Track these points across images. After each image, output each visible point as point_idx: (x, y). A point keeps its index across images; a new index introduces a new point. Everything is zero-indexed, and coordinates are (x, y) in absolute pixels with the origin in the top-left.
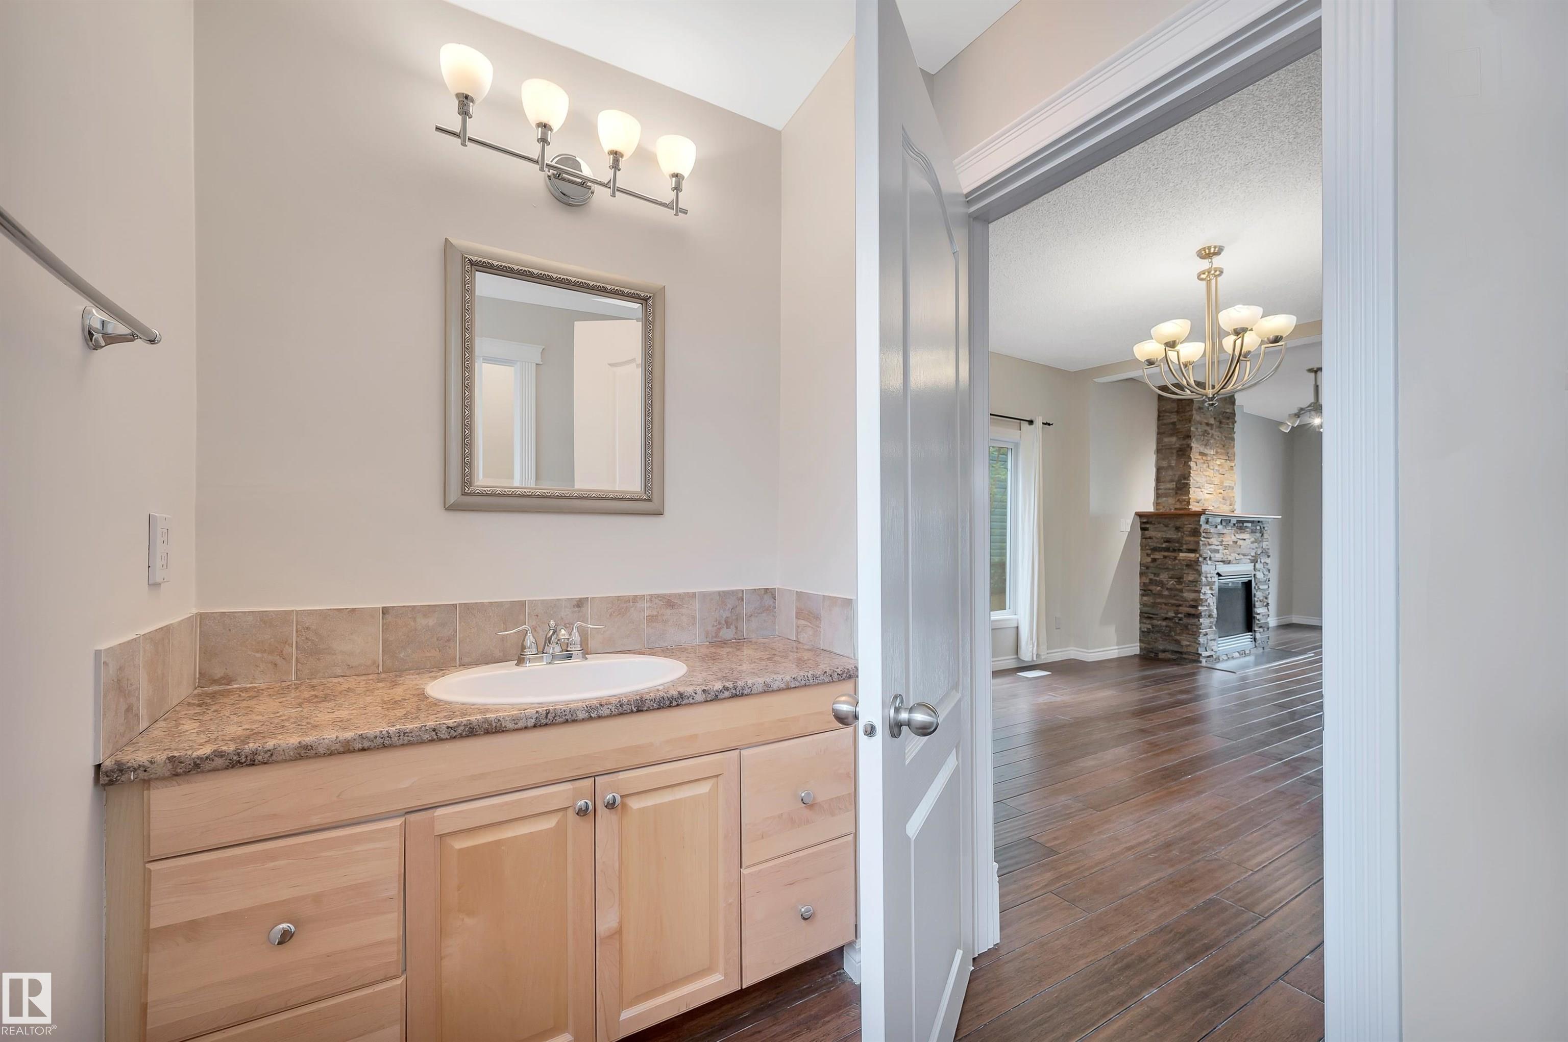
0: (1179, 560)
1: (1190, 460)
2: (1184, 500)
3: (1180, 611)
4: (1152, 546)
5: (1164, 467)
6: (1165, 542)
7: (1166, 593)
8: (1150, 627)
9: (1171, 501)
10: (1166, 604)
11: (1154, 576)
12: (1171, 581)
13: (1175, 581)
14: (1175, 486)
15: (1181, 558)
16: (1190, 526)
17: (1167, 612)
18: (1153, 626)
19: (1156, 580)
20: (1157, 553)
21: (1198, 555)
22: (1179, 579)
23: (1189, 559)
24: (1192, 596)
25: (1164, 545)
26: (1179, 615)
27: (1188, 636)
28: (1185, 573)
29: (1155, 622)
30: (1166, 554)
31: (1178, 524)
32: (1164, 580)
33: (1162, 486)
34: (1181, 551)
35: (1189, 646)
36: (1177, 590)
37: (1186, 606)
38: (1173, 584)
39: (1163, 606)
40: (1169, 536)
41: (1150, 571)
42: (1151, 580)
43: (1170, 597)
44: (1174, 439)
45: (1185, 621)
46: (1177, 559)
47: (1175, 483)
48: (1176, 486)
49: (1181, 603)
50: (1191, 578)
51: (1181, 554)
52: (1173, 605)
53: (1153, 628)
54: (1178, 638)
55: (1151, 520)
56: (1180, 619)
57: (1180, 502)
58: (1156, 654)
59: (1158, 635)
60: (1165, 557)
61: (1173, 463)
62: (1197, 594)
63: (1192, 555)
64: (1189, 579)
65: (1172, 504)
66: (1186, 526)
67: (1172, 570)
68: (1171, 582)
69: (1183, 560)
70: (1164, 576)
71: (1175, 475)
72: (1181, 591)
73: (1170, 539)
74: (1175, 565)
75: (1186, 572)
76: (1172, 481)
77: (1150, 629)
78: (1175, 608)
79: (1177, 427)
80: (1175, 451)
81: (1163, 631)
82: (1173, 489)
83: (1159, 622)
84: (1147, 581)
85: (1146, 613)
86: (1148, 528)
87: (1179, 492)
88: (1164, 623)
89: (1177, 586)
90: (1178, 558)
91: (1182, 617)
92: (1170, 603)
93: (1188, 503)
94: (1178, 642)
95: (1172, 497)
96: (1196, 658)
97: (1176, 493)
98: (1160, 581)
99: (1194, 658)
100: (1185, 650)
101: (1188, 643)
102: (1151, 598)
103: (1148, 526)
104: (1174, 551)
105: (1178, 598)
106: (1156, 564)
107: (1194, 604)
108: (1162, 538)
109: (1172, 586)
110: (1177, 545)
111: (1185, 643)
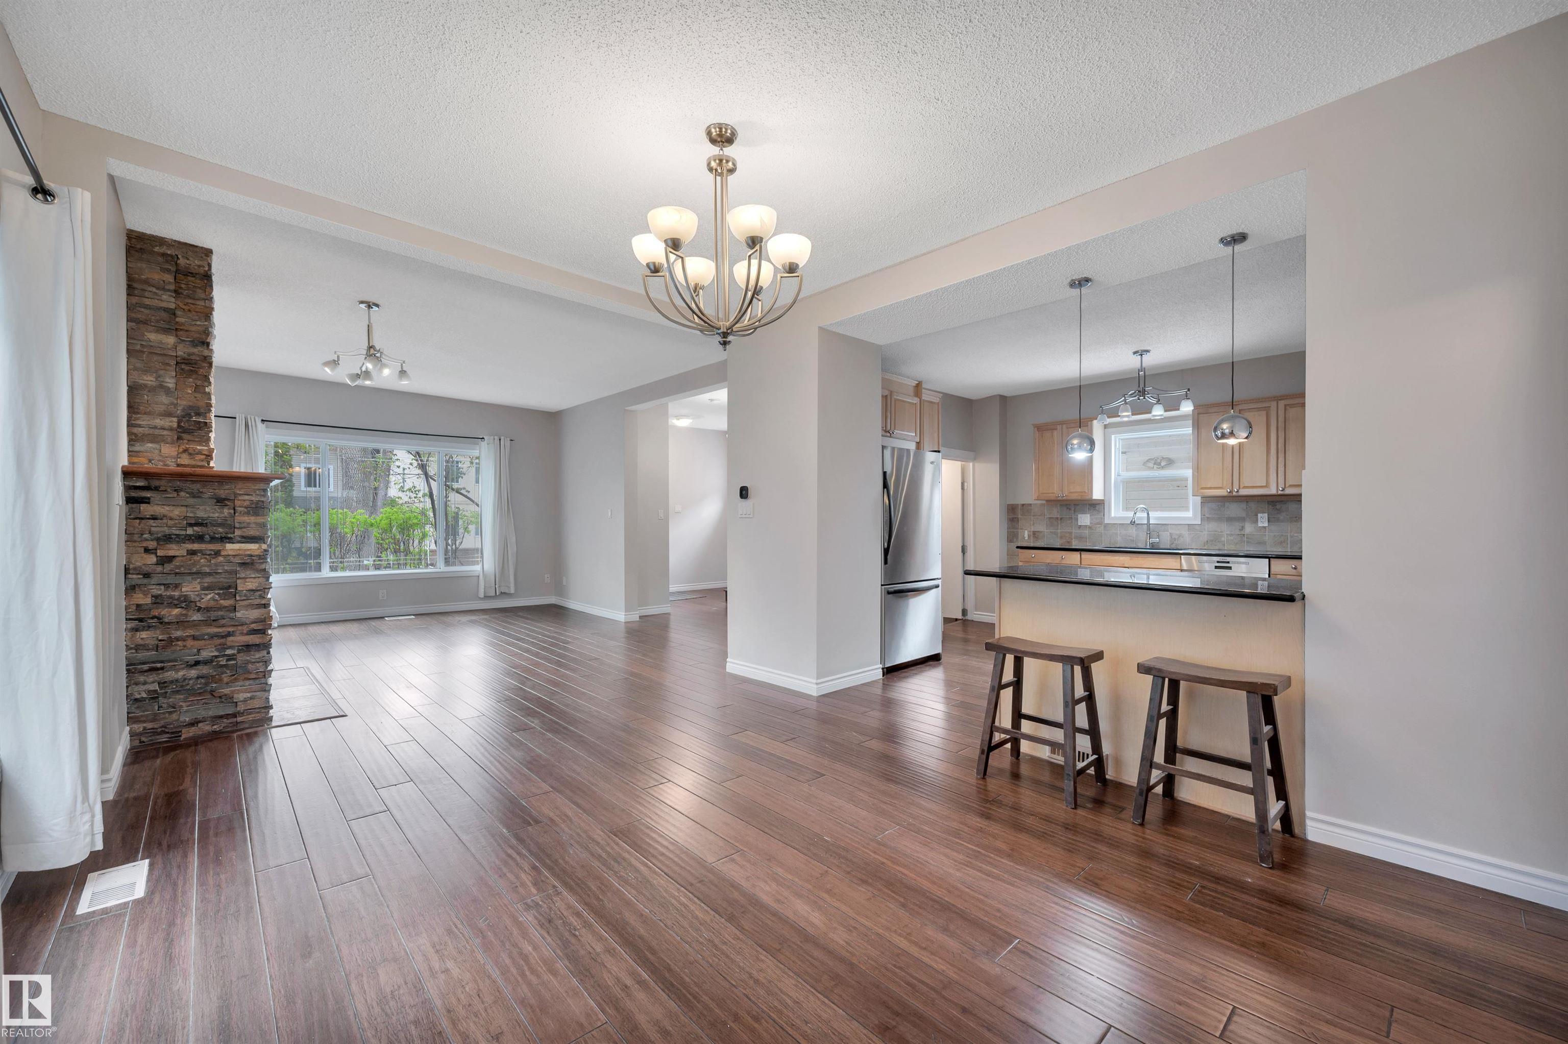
0: (225, 556)
1: (206, 384)
2: (200, 453)
3: (229, 644)
4: (157, 533)
5: (146, 386)
6: (191, 525)
7: (197, 617)
8: (155, 687)
9: (169, 450)
10: (194, 638)
11: (166, 590)
12: (206, 595)
13: (218, 594)
14: (175, 425)
15: (230, 553)
16: (247, 497)
17: (199, 650)
18: (162, 684)
19: (171, 597)
20: (174, 546)
21: (264, 546)
22: (229, 590)
23: (249, 553)
24: (255, 614)
25: (190, 531)
26: (229, 652)
27: (247, 683)
28: (239, 578)
29: (170, 675)
30: (196, 546)
31: (222, 493)
32: (193, 596)
33: (144, 421)
34: (231, 540)
35: (251, 698)
36: (221, 608)
37: (242, 634)
38: (213, 599)
39: (190, 643)
40: (201, 514)
41: (154, 581)
42: (156, 597)
43: (208, 622)
44: (170, 340)
45: (241, 658)
46: (220, 555)
47: (175, 419)
48: (179, 426)
49: (231, 629)
50: (251, 585)
51: (229, 546)
52: (212, 637)
53: (161, 688)
54: (226, 691)
55: (155, 483)
56: (231, 658)
57: (190, 454)
58: (178, 734)
59: (178, 697)
60: (192, 553)
61: (170, 383)
62: (262, 611)
63: (253, 547)
64: (249, 588)
65: (172, 457)
66: (240, 498)
67: (210, 574)
68: (209, 597)
69: (234, 556)
70: (190, 588)
71: (176, 405)
72: (234, 609)
73: (203, 519)
74: (216, 565)
75: (243, 575)
76: (170, 415)
77: (155, 691)
78: (218, 641)
79: (178, 319)
80: (173, 362)
81: (188, 687)
82: (171, 429)
83: (181, 674)
84: (148, 600)
85: (144, 663)
86: (149, 498)
87: (185, 436)
88: (193, 673)
89: (222, 602)
90: (223, 553)
91: (234, 655)
92: (207, 634)
93: (209, 457)
94: (228, 699)
95: (172, 443)
96: (263, 715)
97: (179, 438)
98: (180, 596)
99: (258, 716)
100: (241, 707)
101: (249, 695)
102: (158, 632)
103: (147, 494)
104: (213, 539)
105: (223, 622)
106: (168, 567)
107: (260, 628)
108: (185, 518)
109: (212, 603)
110: (220, 530)
111: (242, 696)
